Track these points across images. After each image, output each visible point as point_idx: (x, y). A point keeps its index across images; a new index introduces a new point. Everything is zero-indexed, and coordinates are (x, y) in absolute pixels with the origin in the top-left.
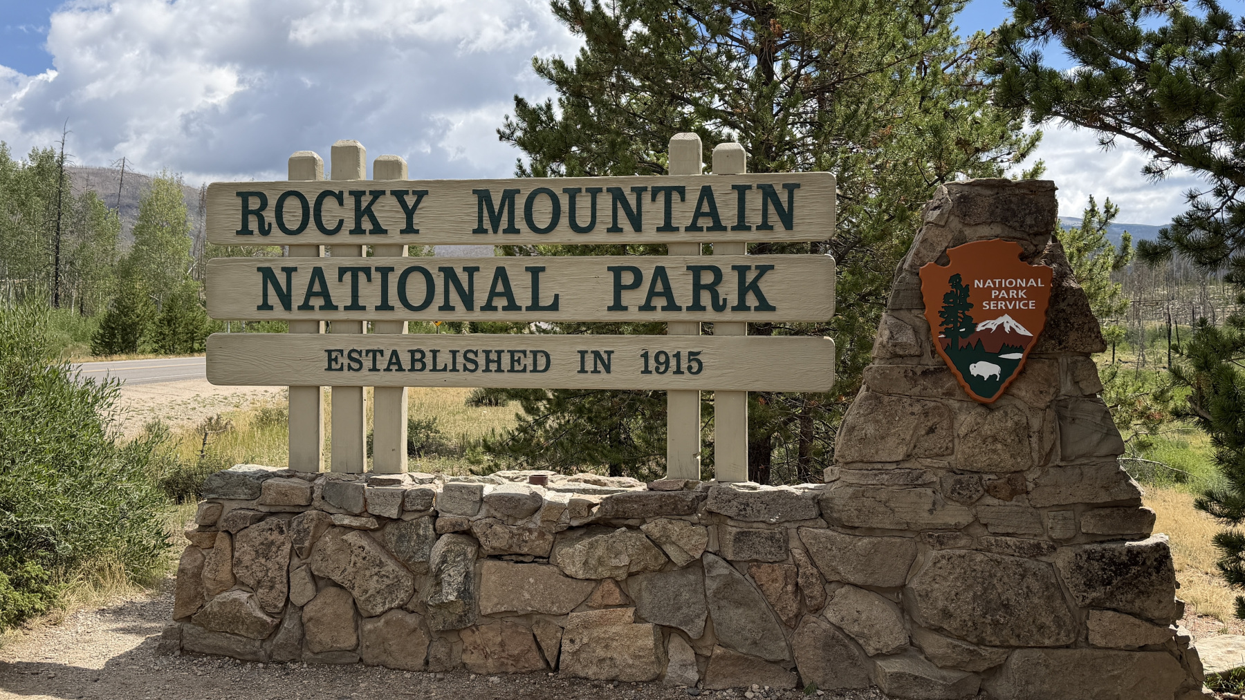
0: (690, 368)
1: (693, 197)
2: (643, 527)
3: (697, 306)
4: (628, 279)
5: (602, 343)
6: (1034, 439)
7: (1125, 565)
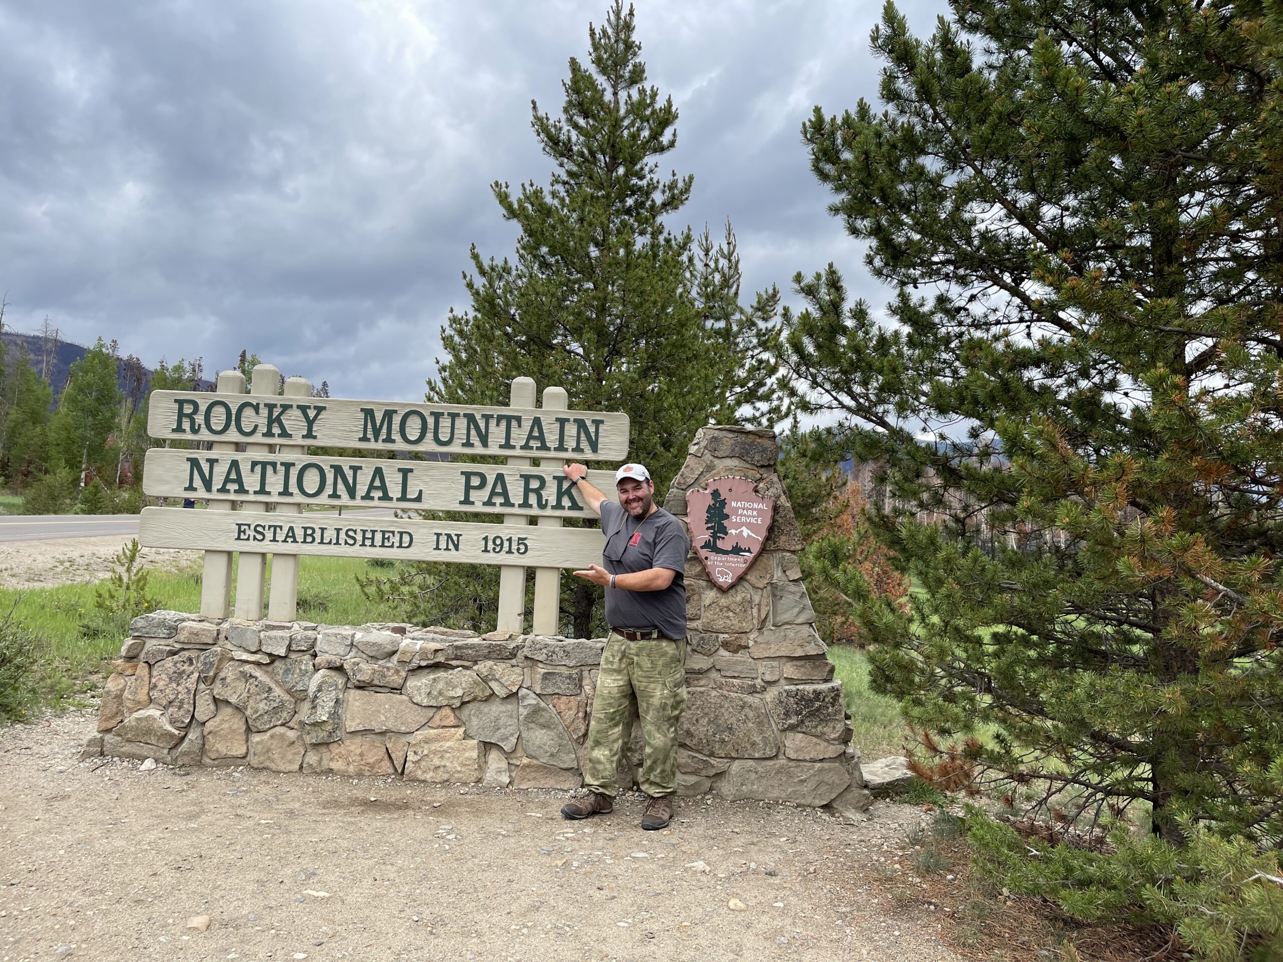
0: (518, 549)
1: (527, 425)
2: (475, 668)
3: (526, 504)
4: (475, 482)
5: (452, 528)
6: (755, 610)
7: (811, 701)
